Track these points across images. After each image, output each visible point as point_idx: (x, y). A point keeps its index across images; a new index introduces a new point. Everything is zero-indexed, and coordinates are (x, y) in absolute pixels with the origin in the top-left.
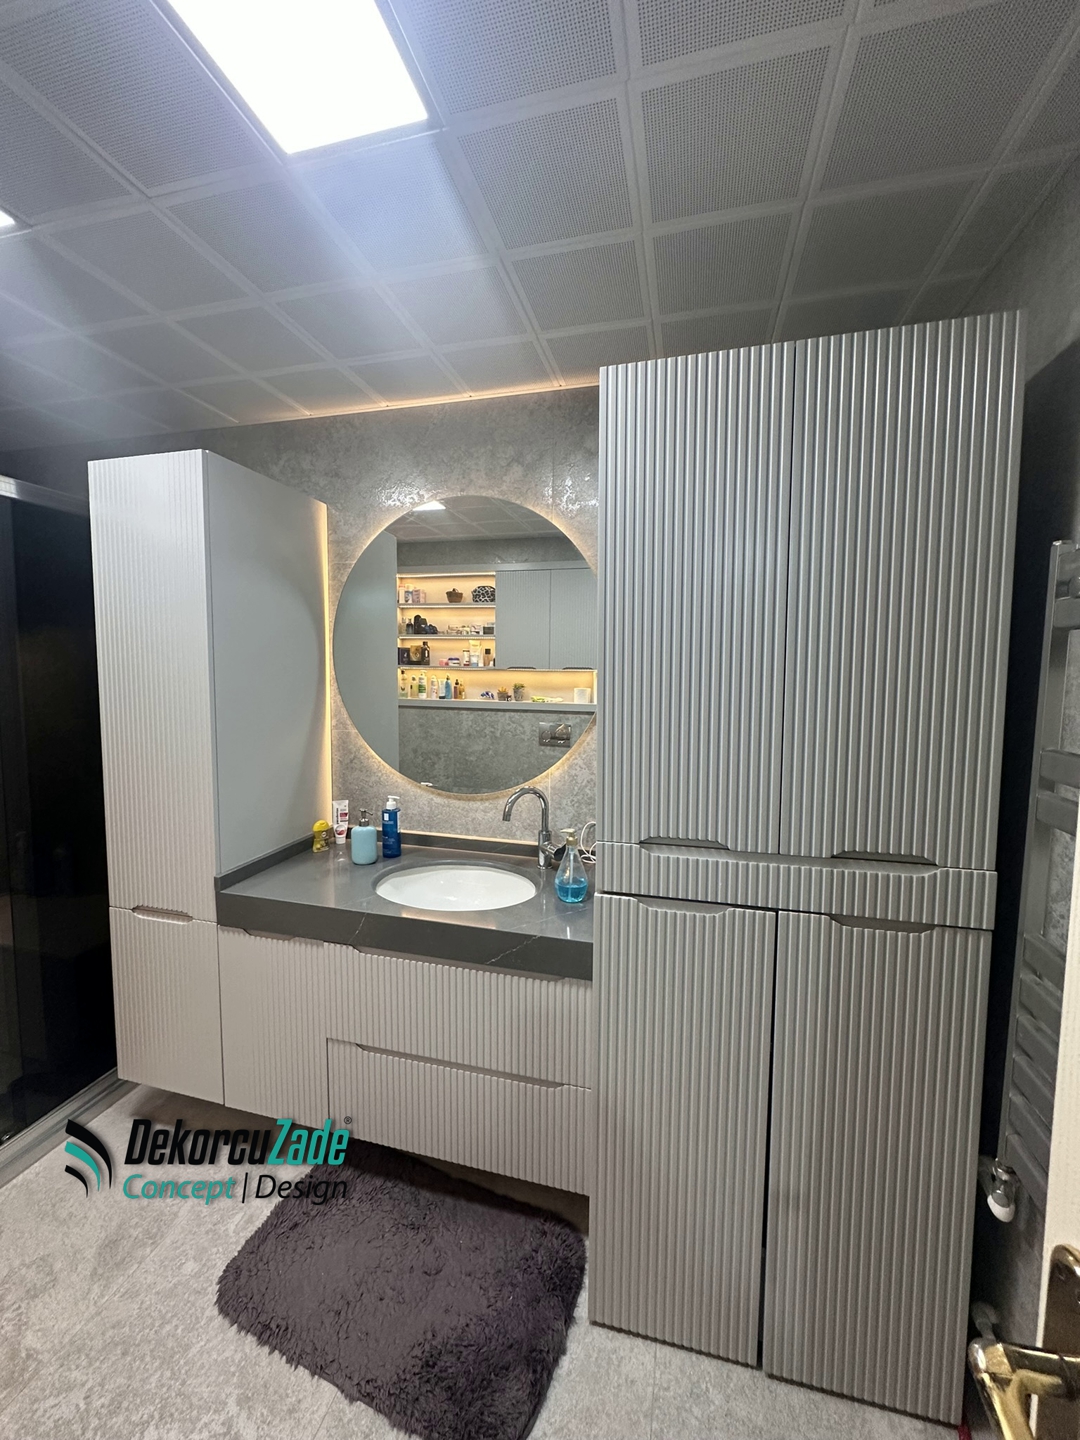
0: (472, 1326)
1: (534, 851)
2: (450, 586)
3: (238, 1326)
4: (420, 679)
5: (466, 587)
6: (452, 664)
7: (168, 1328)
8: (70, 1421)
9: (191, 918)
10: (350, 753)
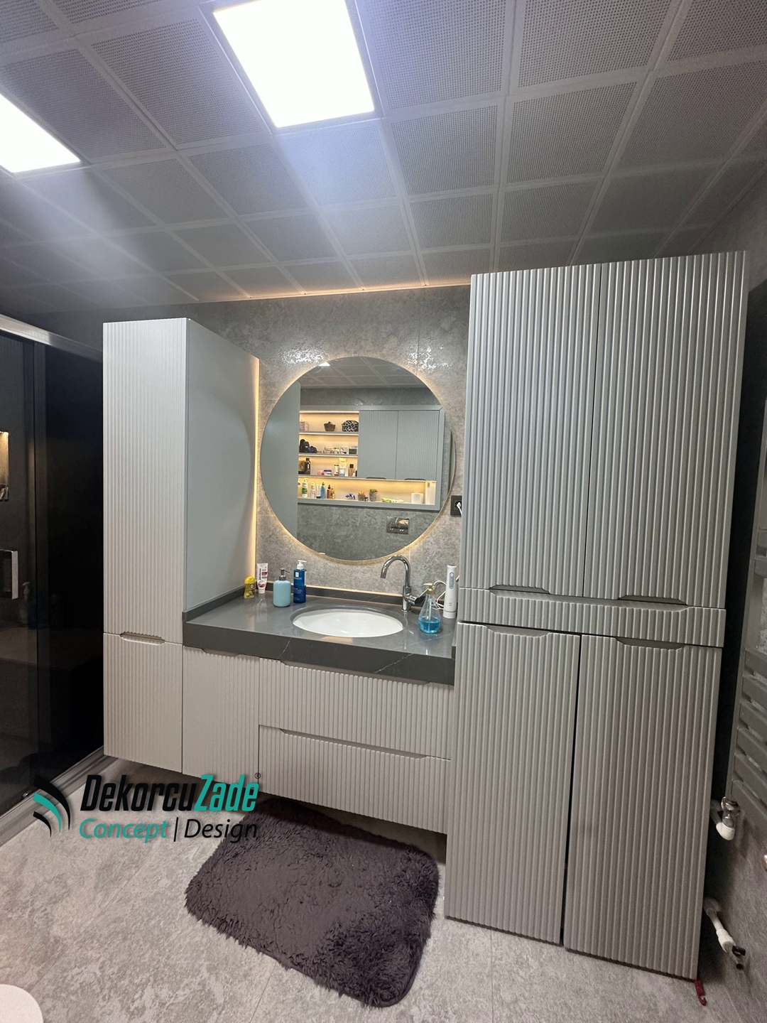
0: (366, 920)
1: (399, 601)
2: (326, 420)
3: (203, 920)
4: (304, 484)
5: (338, 421)
6: (327, 473)
7: (153, 922)
8: (90, 984)
9: (164, 641)
10: (270, 531)
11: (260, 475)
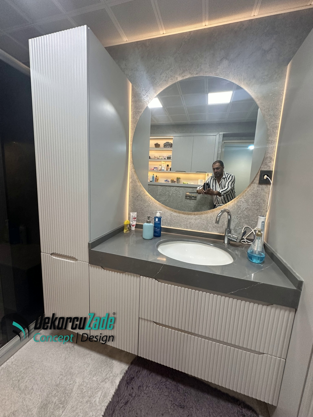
1: (222, 238)
2: (156, 142)
5: (162, 143)
9: (77, 260)
10: (137, 193)
11: (131, 159)
